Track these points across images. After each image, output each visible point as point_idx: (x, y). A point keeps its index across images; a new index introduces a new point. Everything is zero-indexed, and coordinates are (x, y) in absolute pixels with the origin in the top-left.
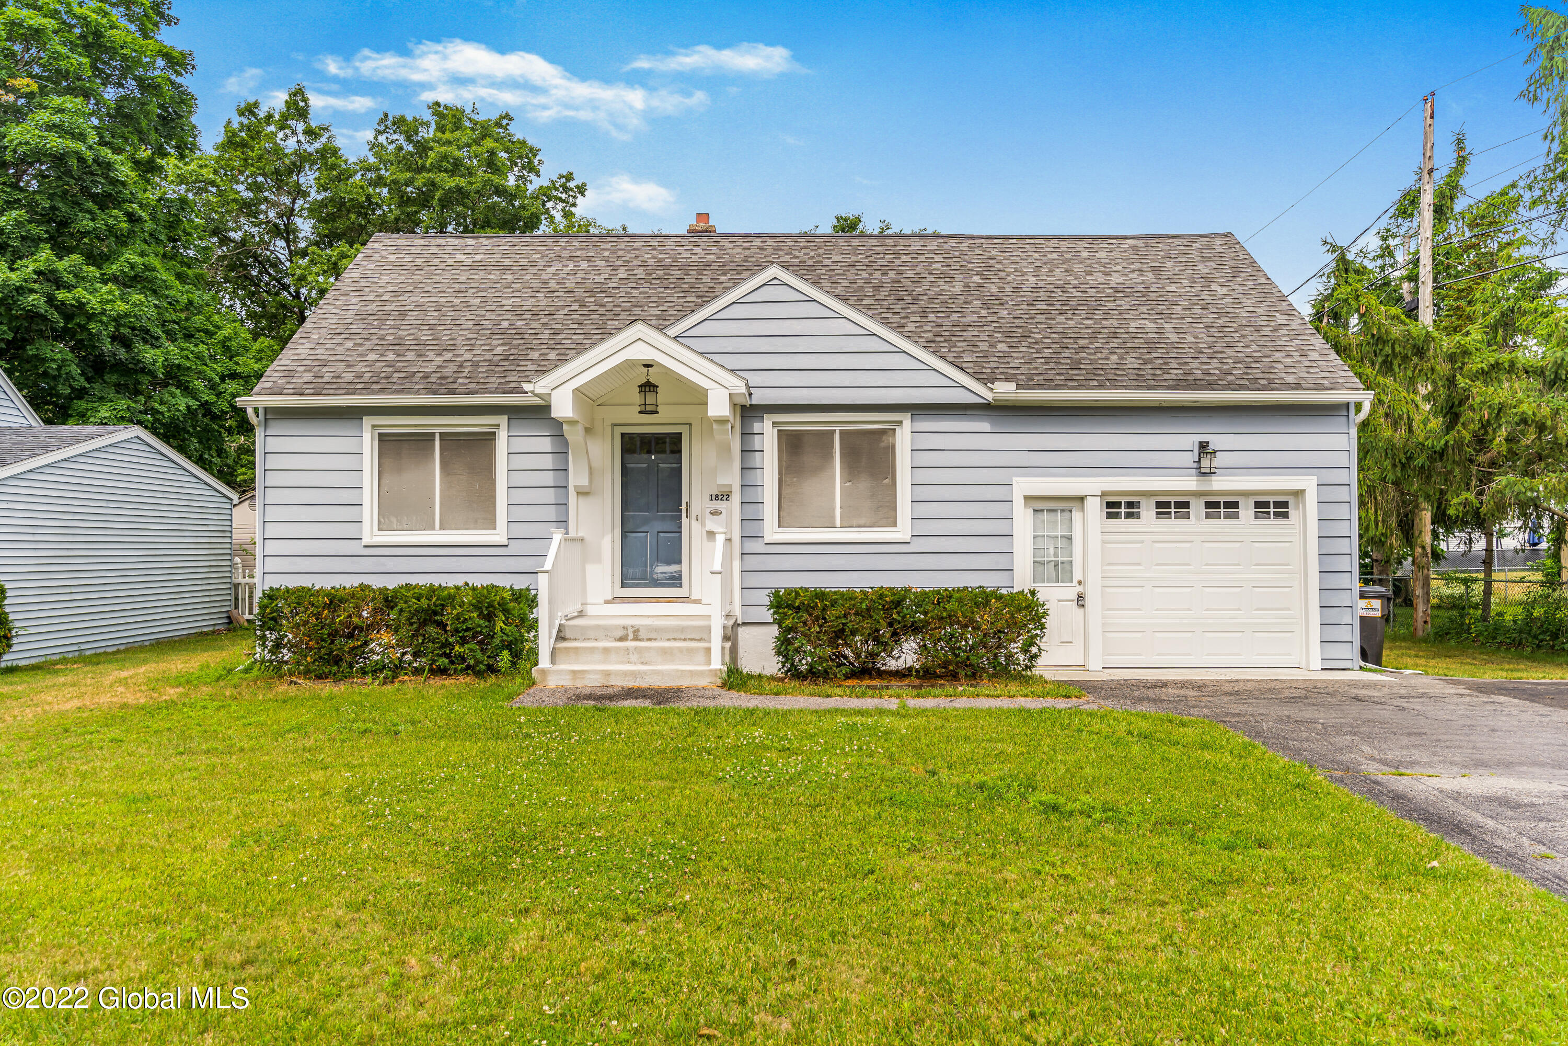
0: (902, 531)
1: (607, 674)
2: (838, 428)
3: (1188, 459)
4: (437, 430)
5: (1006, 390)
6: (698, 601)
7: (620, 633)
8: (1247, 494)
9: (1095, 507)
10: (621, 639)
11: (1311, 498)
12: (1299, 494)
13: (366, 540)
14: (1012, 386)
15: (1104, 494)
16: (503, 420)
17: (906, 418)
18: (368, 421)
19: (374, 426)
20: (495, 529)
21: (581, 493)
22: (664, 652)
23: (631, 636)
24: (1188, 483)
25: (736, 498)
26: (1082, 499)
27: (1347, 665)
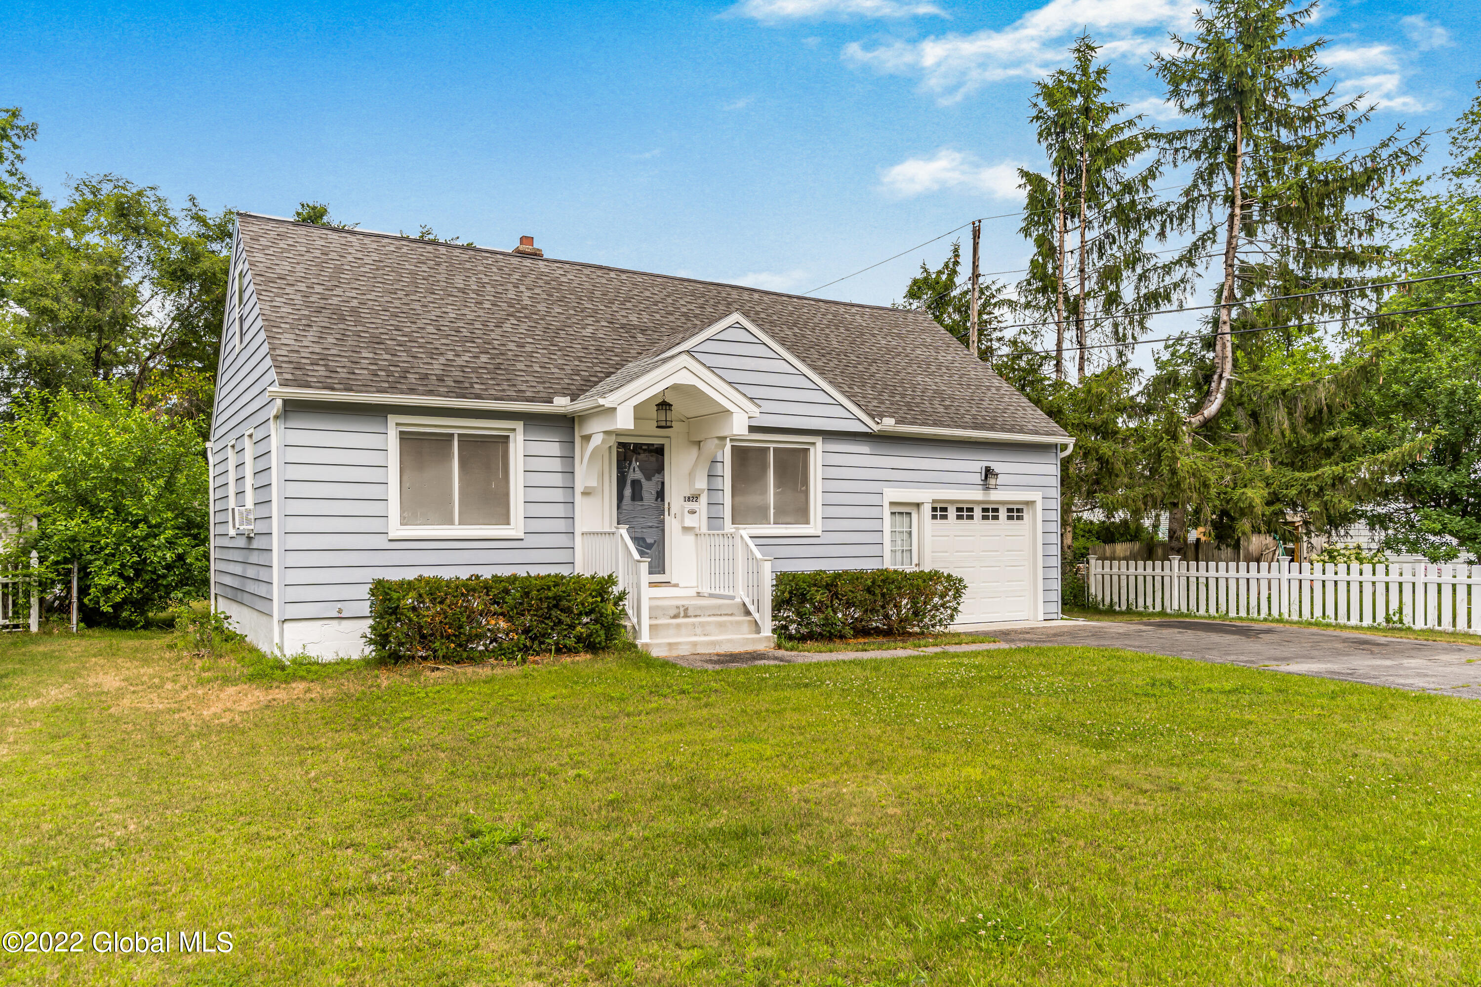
0: (814, 527)
1: (695, 644)
2: (772, 446)
3: (978, 479)
4: (457, 431)
5: (889, 424)
6: (676, 585)
7: (673, 612)
8: (1003, 503)
9: (927, 510)
10: (676, 616)
11: (1039, 506)
12: (1030, 503)
13: (392, 535)
14: (892, 421)
15: (934, 501)
16: (519, 426)
17: (819, 441)
18: (392, 419)
19: (397, 424)
20: (508, 524)
21: (586, 493)
22: (721, 625)
23: (682, 614)
24: (976, 495)
25: (704, 499)
26: (918, 505)
27: (1055, 616)
